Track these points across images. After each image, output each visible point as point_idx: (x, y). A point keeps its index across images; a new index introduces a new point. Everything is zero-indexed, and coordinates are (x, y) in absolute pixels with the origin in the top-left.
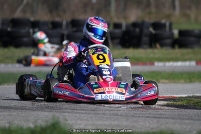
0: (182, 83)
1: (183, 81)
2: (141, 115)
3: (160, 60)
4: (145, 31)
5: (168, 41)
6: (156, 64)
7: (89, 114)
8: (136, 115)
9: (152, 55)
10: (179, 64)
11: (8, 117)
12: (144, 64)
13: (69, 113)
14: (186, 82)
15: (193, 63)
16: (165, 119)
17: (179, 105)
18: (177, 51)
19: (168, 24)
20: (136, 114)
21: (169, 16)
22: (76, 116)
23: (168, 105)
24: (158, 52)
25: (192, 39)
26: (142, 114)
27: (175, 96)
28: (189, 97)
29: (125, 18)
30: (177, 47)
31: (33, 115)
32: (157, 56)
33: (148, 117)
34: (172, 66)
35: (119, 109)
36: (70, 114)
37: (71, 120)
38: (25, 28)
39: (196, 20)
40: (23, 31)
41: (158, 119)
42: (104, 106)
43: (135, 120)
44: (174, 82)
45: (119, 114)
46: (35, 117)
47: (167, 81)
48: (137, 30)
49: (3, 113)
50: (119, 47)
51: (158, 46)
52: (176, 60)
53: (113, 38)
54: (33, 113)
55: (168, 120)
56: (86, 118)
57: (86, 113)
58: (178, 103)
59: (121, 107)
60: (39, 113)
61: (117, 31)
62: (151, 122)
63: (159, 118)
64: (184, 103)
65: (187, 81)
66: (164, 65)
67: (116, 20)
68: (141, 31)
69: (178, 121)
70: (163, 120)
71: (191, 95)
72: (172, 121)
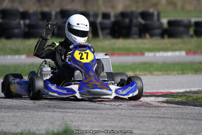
0: (175, 75)
1: (175, 73)
2: (144, 115)
3: (150, 50)
4: (135, 21)
5: (158, 31)
6: (147, 54)
7: (93, 114)
8: (139, 115)
9: (142, 46)
10: (169, 54)
11: (13, 118)
12: (135, 54)
13: (72, 113)
14: (178, 74)
15: (183, 53)
16: (170, 120)
17: (178, 101)
18: (167, 41)
19: (156, 14)
20: (139, 113)
21: (155, 5)
22: (80, 117)
23: (167, 102)
24: (147, 42)
25: (181, 29)
26: (145, 113)
27: (173, 91)
28: (186, 92)
29: (113, 7)
30: (166, 36)
31: (38, 115)
32: (147, 46)
33: (152, 117)
34: (162, 57)
35: (120, 107)
36: (74, 114)
37: (76, 121)
38: (16, 19)
39: (183, 8)
40: (14, 22)
41: (163, 120)
42: (105, 104)
43: (140, 120)
44: (167, 74)
45: (123, 113)
46: (40, 118)
47: (159, 73)
48: (127, 20)
49: (8, 114)
50: (109, 37)
51: (147, 36)
52: (166, 50)
53: (103, 29)
54: (36, 113)
55: (172, 120)
56: (90, 119)
57: (89, 113)
58: (177, 99)
59: (121, 105)
60: (43, 113)
61: (107, 22)
62: (156, 122)
63: (163, 118)
64: (183, 99)
65: (180, 72)
66: (155, 56)
67: (103, 9)
68: (131, 21)
69: (183, 121)
70: (167, 119)
71: (188, 90)
72: (177, 121)
